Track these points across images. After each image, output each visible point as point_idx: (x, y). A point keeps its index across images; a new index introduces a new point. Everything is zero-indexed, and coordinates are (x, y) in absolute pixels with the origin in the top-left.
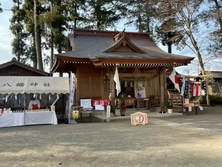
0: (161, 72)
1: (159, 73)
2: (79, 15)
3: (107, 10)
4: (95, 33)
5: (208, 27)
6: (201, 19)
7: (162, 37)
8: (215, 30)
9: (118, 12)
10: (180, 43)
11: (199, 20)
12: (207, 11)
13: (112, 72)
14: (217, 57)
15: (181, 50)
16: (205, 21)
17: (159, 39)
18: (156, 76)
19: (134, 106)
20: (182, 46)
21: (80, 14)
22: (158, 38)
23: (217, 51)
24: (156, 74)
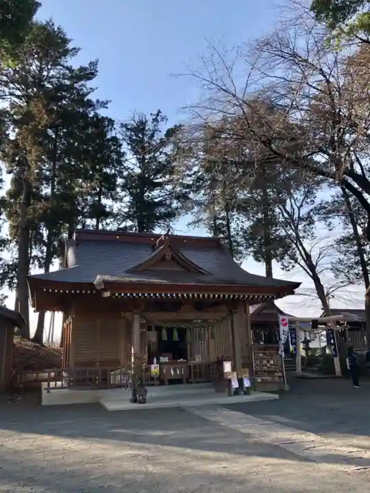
0: (234, 311)
1: (231, 313)
2: (105, 207)
3: (155, 200)
4: (118, 237)
5: (330, 230)
6: (317, 216)
7: (254, 247)
8: (344, 235)
9: (175, 204)
10: (287, 257)
11: (315, 218)
12: (327, 203)
13: (135, 311)
14: (351, 283)
15: (289, 270)
16: (325, 219)
17: (249, 250)
18: (224, 318)
19: (185, 380)
20: (290, 263)
21: (107, 206)
22: (247, 248)
23: (351, 271)
24: (224, 315)
